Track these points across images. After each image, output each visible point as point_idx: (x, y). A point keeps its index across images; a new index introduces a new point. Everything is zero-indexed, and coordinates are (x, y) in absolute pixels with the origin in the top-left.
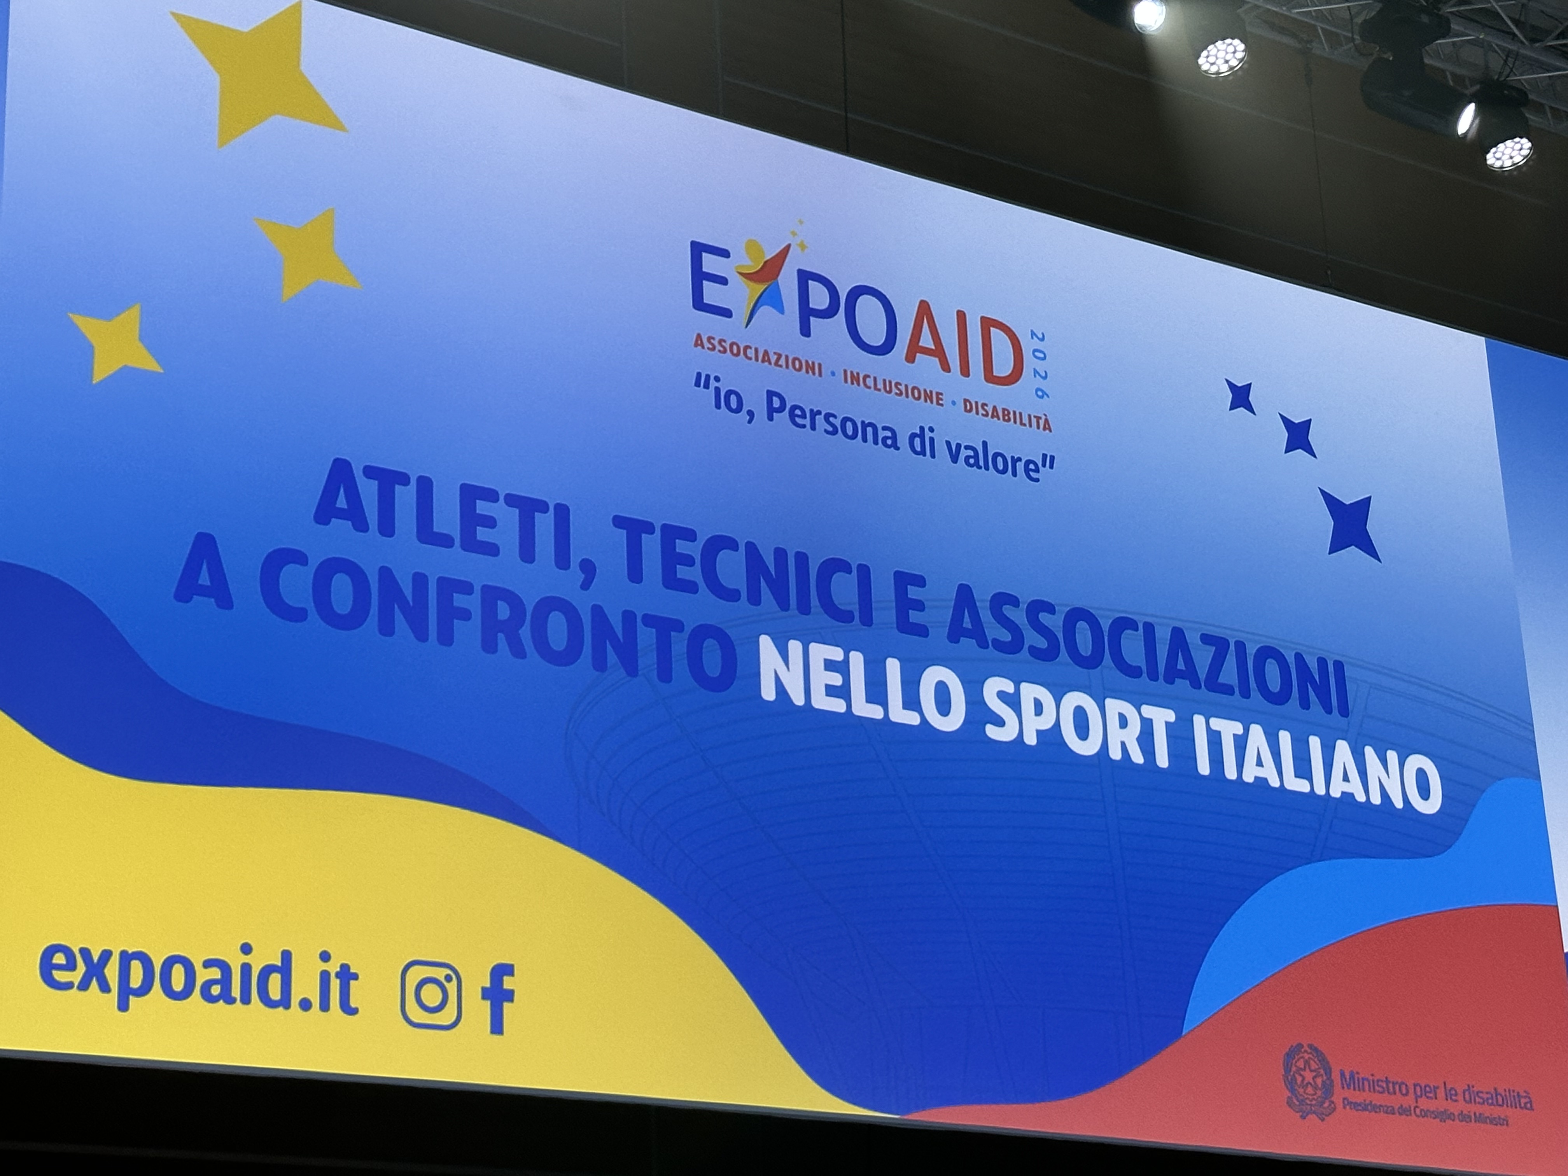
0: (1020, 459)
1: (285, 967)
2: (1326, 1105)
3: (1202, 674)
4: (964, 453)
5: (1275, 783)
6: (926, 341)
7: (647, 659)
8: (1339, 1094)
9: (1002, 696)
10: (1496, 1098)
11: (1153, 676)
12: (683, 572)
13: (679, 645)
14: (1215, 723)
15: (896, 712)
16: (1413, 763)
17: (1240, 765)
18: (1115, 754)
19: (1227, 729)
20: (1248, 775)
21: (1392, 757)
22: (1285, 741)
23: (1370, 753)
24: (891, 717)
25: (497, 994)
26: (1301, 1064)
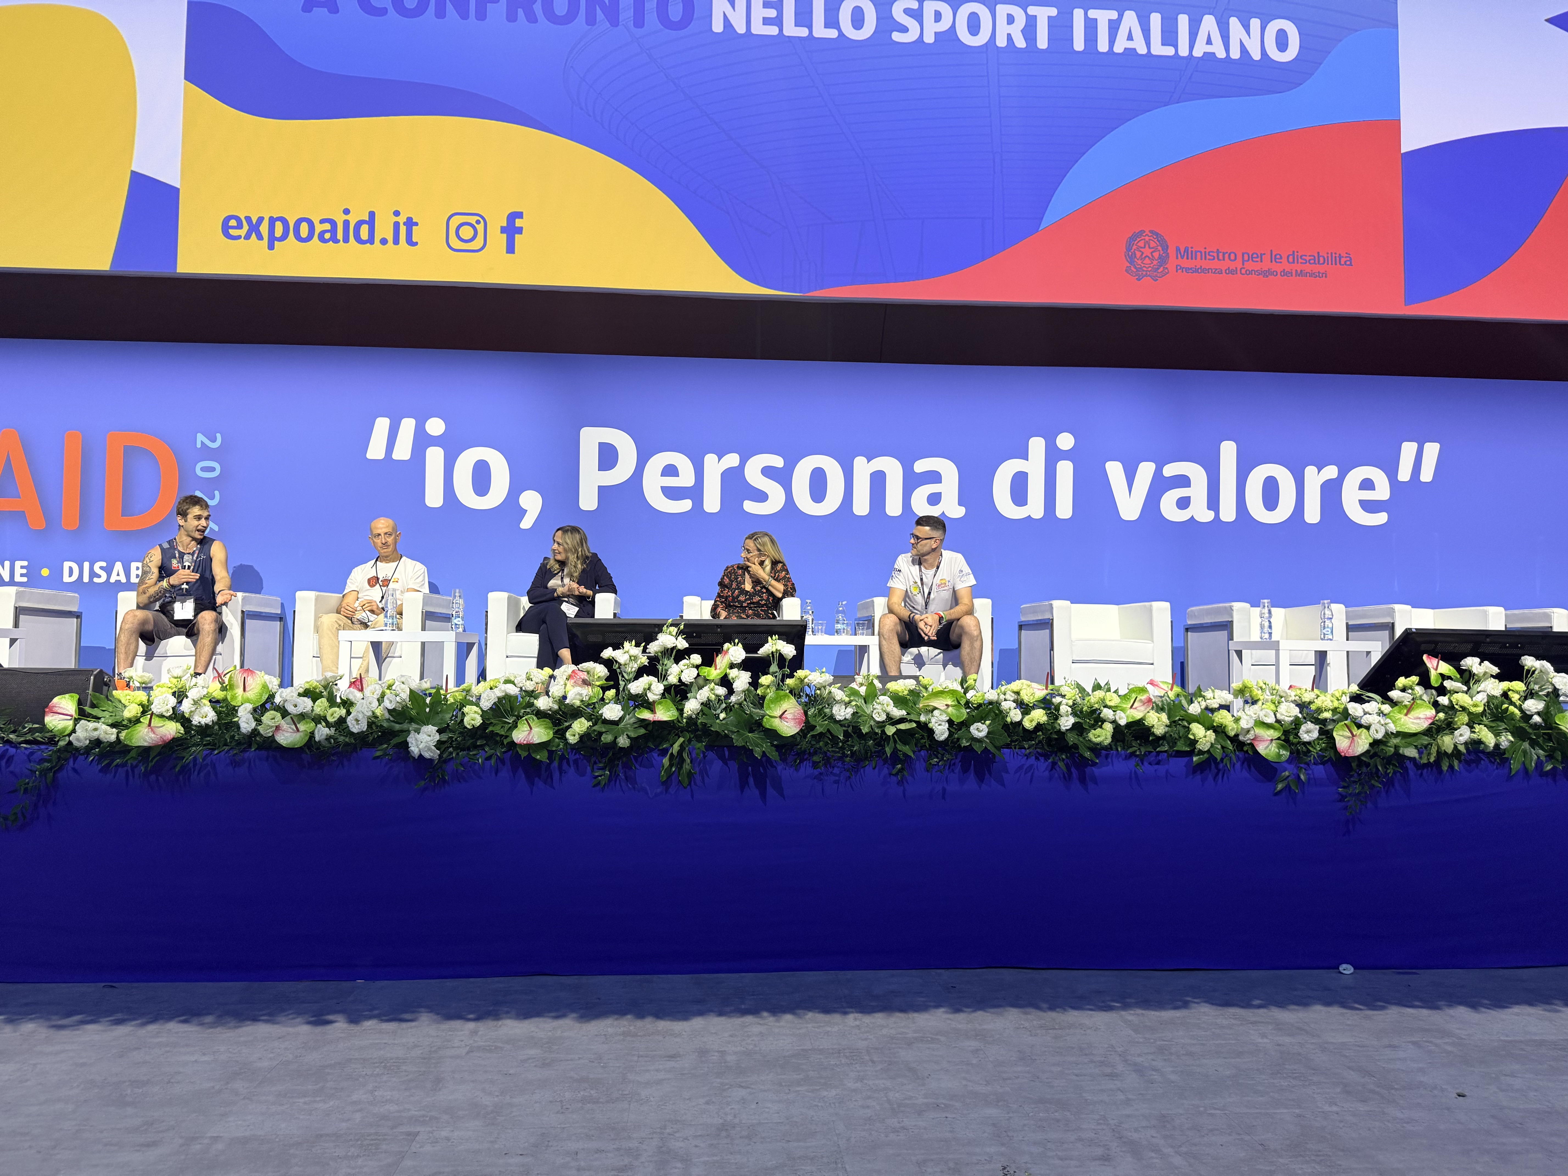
1: (371, 221)
2: (1160, 271)
5: (1142, 50)
7: (627, 14)
8: (1172, 263)
9: (908, 11)
10: (1318, 259)
14: (1092, 13)
15: (820, 31)
16: (1275, 26)
17: (1112, 41)
18: (1001, 42)
19: (1103, 17)
20: (1119, 47)
21: (1255, 23)
22: (1156, 19)
23: (1234, 23)
24: (816, 34)
25: (511, 230)
26: (1141, 244)
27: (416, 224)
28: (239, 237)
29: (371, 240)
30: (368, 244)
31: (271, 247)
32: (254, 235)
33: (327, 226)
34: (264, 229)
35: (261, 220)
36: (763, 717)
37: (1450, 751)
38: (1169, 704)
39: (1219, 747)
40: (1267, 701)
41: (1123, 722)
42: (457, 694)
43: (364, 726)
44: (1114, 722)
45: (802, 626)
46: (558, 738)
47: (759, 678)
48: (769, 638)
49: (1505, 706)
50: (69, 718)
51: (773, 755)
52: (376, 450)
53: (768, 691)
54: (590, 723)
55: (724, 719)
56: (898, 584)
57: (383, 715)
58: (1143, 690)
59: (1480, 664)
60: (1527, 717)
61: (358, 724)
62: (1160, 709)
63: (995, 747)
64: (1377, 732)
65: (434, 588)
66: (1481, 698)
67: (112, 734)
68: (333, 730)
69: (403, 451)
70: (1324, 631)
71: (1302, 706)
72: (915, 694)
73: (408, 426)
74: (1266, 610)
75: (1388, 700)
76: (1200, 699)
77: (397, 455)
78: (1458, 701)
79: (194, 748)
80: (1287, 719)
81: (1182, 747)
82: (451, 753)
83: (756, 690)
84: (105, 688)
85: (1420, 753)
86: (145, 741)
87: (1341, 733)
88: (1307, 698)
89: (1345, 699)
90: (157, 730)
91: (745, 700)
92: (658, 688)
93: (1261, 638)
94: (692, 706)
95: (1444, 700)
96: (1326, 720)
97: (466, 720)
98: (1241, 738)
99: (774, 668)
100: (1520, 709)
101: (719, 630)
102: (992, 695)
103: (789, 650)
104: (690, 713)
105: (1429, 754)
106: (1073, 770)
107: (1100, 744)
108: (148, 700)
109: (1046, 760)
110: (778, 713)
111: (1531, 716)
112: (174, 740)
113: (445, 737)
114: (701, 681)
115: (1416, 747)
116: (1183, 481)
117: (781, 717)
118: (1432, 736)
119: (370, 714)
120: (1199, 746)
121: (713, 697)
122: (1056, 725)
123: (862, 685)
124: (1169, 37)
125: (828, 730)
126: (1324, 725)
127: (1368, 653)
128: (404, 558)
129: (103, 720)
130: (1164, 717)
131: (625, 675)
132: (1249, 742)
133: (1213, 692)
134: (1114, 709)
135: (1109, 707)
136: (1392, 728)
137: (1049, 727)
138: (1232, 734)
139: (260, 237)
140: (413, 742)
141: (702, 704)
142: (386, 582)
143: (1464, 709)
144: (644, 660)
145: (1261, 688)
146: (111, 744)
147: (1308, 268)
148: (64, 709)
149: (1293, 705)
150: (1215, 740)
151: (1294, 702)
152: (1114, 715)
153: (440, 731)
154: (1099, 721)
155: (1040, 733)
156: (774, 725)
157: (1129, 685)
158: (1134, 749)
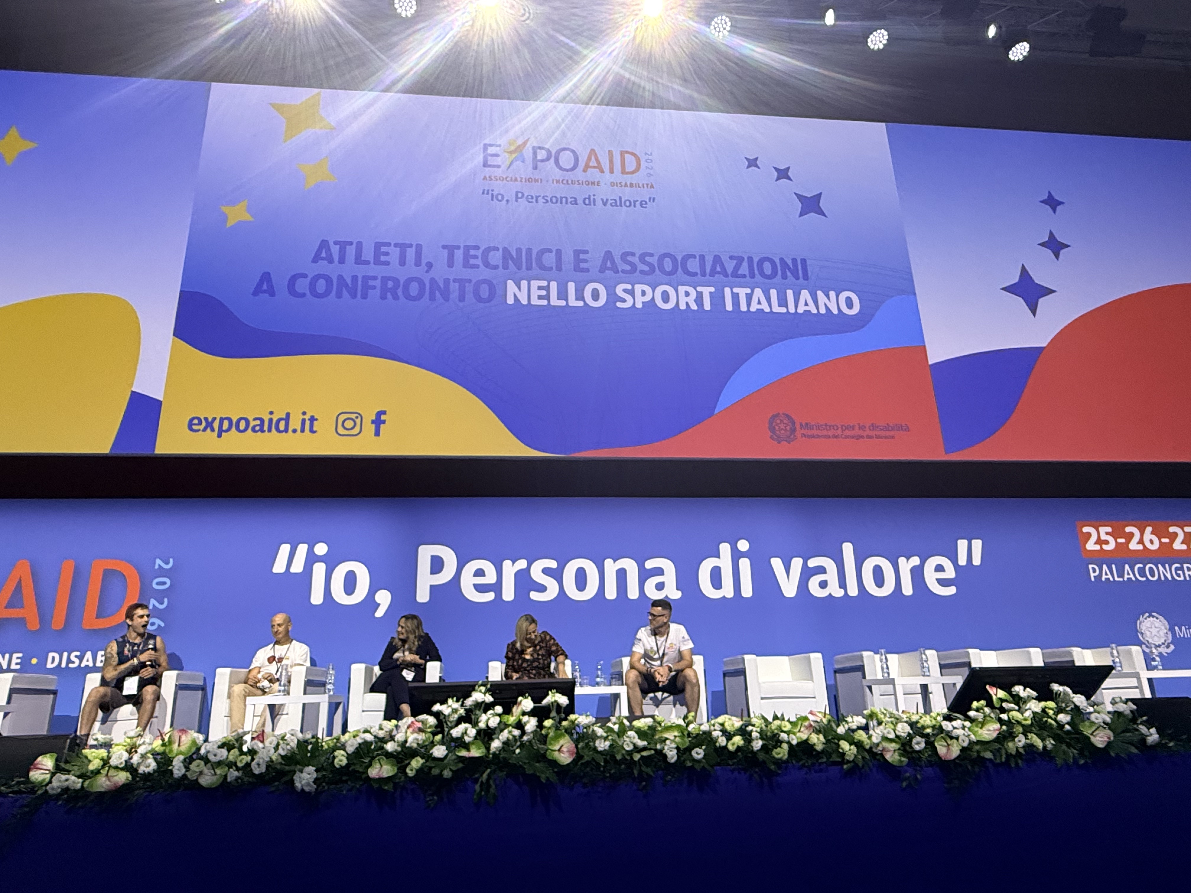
0: (637, 201)
1: (287, 418)
2: (792, 437)
3: (730, 271)
4: (610, 202)
5: (767, 310)
6: (593, 163)
7: (454, 295)
8: (799, 432)
9: (625, 291)
10: (887, 428)
11: (704, 274)
12: (472, 261)
13: (469, 288)
14: (735, 290)
15: (573, 302)
16: (844, 295)
17: (749, 305)
18: (683, 307)
19: (742, 292)
20: (754, 308)
21: (832, 294)
22: (773, 293)
23: (820, 294)
24: (570, 304)
25: (378, 422)
26: (778, 422)
27: (317, 420)
28: (198, 430)
29: (286, 430)
30: (284, 433)
31: (219, 436)
32: (209, 429)
33: (258, 422)
34: (216, 425)
35: (214, 419)
36: (547, 750)
37: (1014, 753)
38: (823, 727)
39: (860, 757)
40: (888, 722)
41: (794, 742)
42: (330, 742)
43: (263, 769)
44: (789, 743)
45: (572, 682)
46: (401, 773)
47: (543, 721)
48: (550, 692)
49: (1045, 719)
50: (47, 772)
51: (554, 779)
52: (279, 567)
53: (550, 731)
54: (424, 761)
55: (519, 753)
56: (638, 649)
57: (277, 760)
58: (806, 719)
59: (1024, 690)
60: (1061, 726)
61: (259, 767)
62: (818, 732)
63: (709, 765)
64: (963, 741)
65: (313, 663)
66: (1028, 714)
67: (78, 783)
68: (241, 772)
69: (298, 567)
70: (924, 670)
71: (912, 725)
72: (652, 728)
73: (302, 549)
74: (883, 657)
75: (968, 718)
76: (844, 723)
77: (293, 570)
78: (1013, 717)
79: (137, 792)
80: (903, 734)
81: (835, 758)
82: (324, 787)
83: (541, 730)
84: (77, 747)
85: (994, 755)
86: (103, 787)
87: (940, 743)
88: (915, 718)
89: (940, 718)
90: (111, 778)
91: (534, 738)
92: (472, 732)
93: (883, 676)
94: (496, 744)
95: (1004, 717)
96: (928, 734)
97: (336, 761)
98: (874, 750)
99: (553, 714)
100: (1055, 720)
101: (514, 688)
102: (705, 727)
103: (563, 700)
104: (494, 750)
105: (1001, 756)
106: (764, 779)
107: (780, 759)
108: (108, 756)
109: (745, 773)
110: (557, 747)
111: (1063, 726)
112: (124, 785)
113: (320, 775)
114: (502, 726)
115: (991, 751)
116: (821, 570)
117: (559, 750)
118: (1000, 743)
119: (268, 759)
120: (847, 758)
121: (511, 737)
122: (750, 747)
123: (615, 724)
124: (783, 302)
125: (593, 759)
126: (929, 739)
127: (954, 684)
128: (294, 642)
129: (73, 772)
130: (821, 737)
131: (449, 723)
132: (880, 752)
133: (852, 717)
134: (788, 733)
135: (785, 732)
136: (973, 738)
137: (745, 749)
138: (867, 747)
139: (213, 430)
140: (298, 779)
141: (504, 743)
142: (280, 660)
143: (1019, 723)
144: (462, 711)
145: (883, 713)
146: (76, 791)
147: (882, 433)
148: (44, 765)
149: (905, 724)
150: (857, 752)
151: (906, 722)
152: (788, 737)
153: (316, 771)
154: (778, 743)
155: (739, 754)
156: (554, 756)
157: (796, 715)
158: (804, 761)
